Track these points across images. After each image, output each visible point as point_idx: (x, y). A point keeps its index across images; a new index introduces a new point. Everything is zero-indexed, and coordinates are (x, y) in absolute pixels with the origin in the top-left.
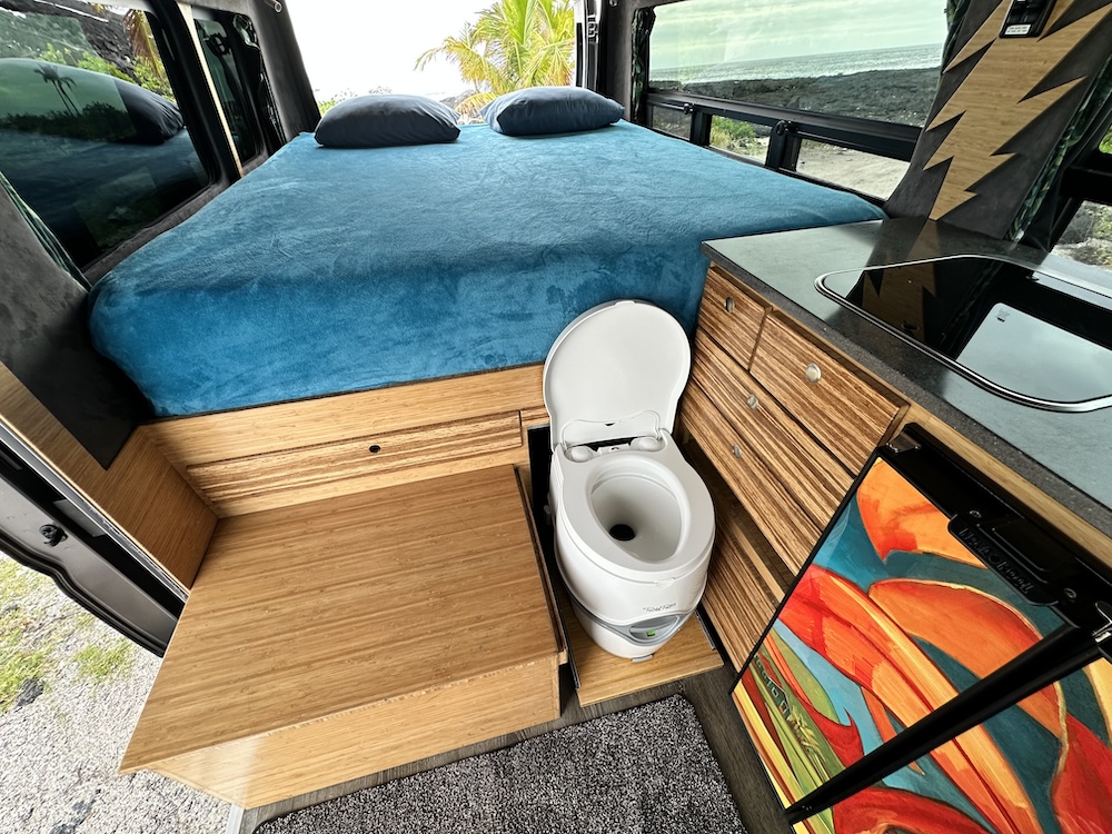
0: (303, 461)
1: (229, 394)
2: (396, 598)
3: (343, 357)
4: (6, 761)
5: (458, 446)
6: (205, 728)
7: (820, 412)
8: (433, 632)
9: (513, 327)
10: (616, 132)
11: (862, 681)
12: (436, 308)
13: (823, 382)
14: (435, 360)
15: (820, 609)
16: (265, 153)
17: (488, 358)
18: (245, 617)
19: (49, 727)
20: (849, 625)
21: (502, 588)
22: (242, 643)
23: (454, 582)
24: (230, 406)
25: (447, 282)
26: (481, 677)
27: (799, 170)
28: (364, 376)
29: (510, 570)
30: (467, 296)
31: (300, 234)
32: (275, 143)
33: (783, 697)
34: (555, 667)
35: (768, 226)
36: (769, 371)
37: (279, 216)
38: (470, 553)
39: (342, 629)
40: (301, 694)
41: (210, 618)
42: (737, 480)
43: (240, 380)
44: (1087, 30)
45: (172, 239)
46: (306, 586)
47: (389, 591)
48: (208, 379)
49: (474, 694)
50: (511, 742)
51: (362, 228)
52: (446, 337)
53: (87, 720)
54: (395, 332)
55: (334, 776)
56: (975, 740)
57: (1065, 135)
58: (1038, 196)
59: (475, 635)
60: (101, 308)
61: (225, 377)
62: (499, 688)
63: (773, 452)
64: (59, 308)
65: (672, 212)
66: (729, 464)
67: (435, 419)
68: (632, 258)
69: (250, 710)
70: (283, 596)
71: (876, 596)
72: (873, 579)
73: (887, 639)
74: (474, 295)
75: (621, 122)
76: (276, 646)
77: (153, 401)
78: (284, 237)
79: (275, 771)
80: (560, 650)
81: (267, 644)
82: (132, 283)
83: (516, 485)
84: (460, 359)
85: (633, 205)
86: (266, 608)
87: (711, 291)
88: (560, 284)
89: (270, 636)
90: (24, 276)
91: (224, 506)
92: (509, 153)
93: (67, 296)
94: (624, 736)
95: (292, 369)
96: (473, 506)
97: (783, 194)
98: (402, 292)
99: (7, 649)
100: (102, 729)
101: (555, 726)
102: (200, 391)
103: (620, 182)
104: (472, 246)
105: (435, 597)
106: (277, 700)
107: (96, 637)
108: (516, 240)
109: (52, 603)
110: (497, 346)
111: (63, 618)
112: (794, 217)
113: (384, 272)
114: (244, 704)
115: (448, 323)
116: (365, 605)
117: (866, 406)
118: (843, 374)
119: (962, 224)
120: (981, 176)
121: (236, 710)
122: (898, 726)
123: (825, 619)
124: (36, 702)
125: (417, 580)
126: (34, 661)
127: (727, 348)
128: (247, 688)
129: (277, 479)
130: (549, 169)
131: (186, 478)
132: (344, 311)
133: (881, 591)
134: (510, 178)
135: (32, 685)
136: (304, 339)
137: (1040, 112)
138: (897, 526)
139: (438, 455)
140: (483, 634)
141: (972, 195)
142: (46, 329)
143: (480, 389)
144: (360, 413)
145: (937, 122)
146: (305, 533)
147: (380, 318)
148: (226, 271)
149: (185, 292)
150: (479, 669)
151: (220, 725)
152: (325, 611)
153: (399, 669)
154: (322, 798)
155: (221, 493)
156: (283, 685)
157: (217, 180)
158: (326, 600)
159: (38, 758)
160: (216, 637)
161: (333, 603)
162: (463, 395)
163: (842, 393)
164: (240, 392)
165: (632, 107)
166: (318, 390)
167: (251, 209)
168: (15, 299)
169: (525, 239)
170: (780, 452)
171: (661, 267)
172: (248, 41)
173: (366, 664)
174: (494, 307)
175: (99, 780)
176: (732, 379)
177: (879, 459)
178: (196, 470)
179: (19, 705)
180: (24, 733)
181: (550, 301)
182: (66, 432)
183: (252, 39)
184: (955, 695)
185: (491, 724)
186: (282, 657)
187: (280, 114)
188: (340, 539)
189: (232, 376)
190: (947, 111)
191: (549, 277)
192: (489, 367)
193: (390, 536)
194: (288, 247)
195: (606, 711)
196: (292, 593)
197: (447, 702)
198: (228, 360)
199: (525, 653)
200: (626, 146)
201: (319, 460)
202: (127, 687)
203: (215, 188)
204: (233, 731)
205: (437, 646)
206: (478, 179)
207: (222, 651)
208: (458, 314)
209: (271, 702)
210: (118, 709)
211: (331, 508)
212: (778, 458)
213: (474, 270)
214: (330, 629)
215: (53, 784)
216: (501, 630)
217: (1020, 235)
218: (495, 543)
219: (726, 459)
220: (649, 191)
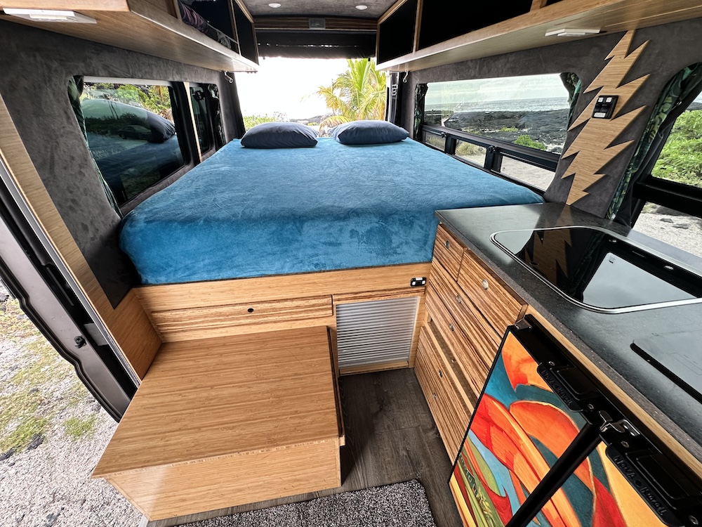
0: (212, 314)
1: (180, 275)
2: (252, 396)
3: (240, 260)
4: (15, 483)
5: (296, 313)
6: (140, 458)
7: (489, 306)
8: (270, 417)
9: (331, 249)
10: (403, 145)
11: (509, 465)
12: (291, 237)
13: (489, 290)
14: (288, 264)
15: (489, 422)
16: (214, 149)
17: (316, 265)
18: (169, 398)
19: (42, 464)
20: (502, 430)
21: (311, 396)
22: (165, 413)
23: (285, 390)
24: (179, 281)
25: (298, 224)
26: (293, 446)
27: (503, 172)
28: (250, 270)
29: (317, 386)
30: (307, 232)
31: (227, 195)
32: (220, 144)
33: (473, 482)
34: (338, 447)
35: (474, 203)
36: (466, 282)
37: (217, 185)
38: (296, 374)
39: (220, 410)
40: (193, 444)
41: (150, 397)
42: (453, 344)
43: (187, 268)
44: (632, 119)
45: (164, 195)
46: (204, 384)
47: (249, 391)
48: (171, 266)
49: (289, 459)
50: (310, 498)
51: (258, 194)
52: (295, 253)
53: (64, 463)
54: (268, 248)
55: (203, 505)
56: (559, 497)
57: (629, 167)
58: (620, 196)
59: (293, 421)
60: (127, 228)
61: (180, 266)
62: (304, 457)
63: (469, 328)
64: (108, 227)
65: (423, 193)
66: (449, 334)
67: (285, 296)
68: (397, 217)
69: (164, 450)
70: (191, 389)
71: (513, 411)
72: (511, 402)
73: (518, 438)
74: (311, 232)
75: (408, 139)
76: (183, 417)
77: (142, 276)
78: (219, 196)
79: (171, 494)
80: (340, 436)
81: (179, 414)
82: (143, 216)
83: (327, 338)
84: (301, 264)
85: (403, 188)
86: (180, 395)
87: (439, 237)
88: (357, 229)
89: (181, 410)
90: (97, 212)
91: (166, 336)
92: (342, 155)
93: (113, 221)
94: (379, 502)
95: (213, 264)
96: (301, 348)
97: (487, 186)
98: (274, 228)
99: (28, 415)
100: (71, 470)
101: (338, 491)
102: (166, 272)
103: (399, 175)
104: (313, 207)
105: (275, 397)
106: (180, 446)
107: (78, 413)
108: (336, 204)
109: (57, 389)
110: (322, 259)
111: (62, 399)
112: (489, 200)
113: (266, 218)
114: (162, 447)
115: (296, 245)
116: (234, 398)
117: (508, 304)
118: (497, 286)
119: (583, 208)
120: (590, 185)
121: (157, 449)
122: (527, 493)
123: (491, 428)
124: (38, 448)
125: (265, 387)
126: (41, 423)
127: (447, 268)
128: (165, 438)
129: (196, 323)
130: (362, 165)
131: (150, 318)
132: (244, 236)
133: (514, 408)
134: (340, 169)
135: (38, 438)
136: (222, 249)
137: (614, 155)
138: (519, 370)
139: (285, 317)
140: (297, 421)
141: (586, 194)
142: (101, 237)
143: (311, 281)
144: (245, 290)
145: (566, 155)
146: (207, 355)
147: (261, 240)
148: (189, 213)
149: (168, 222)
150: (292, 441)
151: (148, 457)
152: (211, 399)
153: (248, 436)
154: (194, 519)
155: (166, 328)
156: (184, 439)
157: (188, 163)
158: (213, 393)
159: (33, 483)
160: (152, 408)
161: (217, 395)
162: (301, 284)
163: (498, 296)
164: (186, 274)
165: (414, 132)
166: (225, 277)
167: (204, 180)
168: (92, 223)
169: (341, 204)
170: (472, 328)
171: (413, 222)
172: (214, 96)
173: (230, 431)
174: (321, 238)
175: (64, 501)
176: (449, 285)
177: (510, 332)
178: (156, 314)
179: (29, 449)
180: (28, 466)
181: (351, 237)
182: (100, 288)
183: (216, 95)
184: (549, 470)
185: (298, 483)
186: (186, 423)
187: (225, 130)
188: (225, 359)
189: (183, 266)
190: (570, 150)
191: (351, 225)
192: (316, 270)
193: (253, 361)
194: (220, 202)
195: (370, 485)
196: (195, 388)
197: (273, 461)
198: (182, 258)
199: (321, 435)
200: (407, 153)
201: (220, 314)
202: (90, 445)
203: (187, 167)
204: (154, 461)
205: (271, 425)
206: (323, 169)
207: (154, 416)
208: (302, 241)
209: (176, 447)
210: (82, 458)
211: (224, 342)
212: (471, 331)
213: (312, 219)
214: (213, 410)
215: (38, 501)
216: (308, 420)
217: (614, 217)
218: (311, 370)
219: (447, 332)
220: (413, 180)
